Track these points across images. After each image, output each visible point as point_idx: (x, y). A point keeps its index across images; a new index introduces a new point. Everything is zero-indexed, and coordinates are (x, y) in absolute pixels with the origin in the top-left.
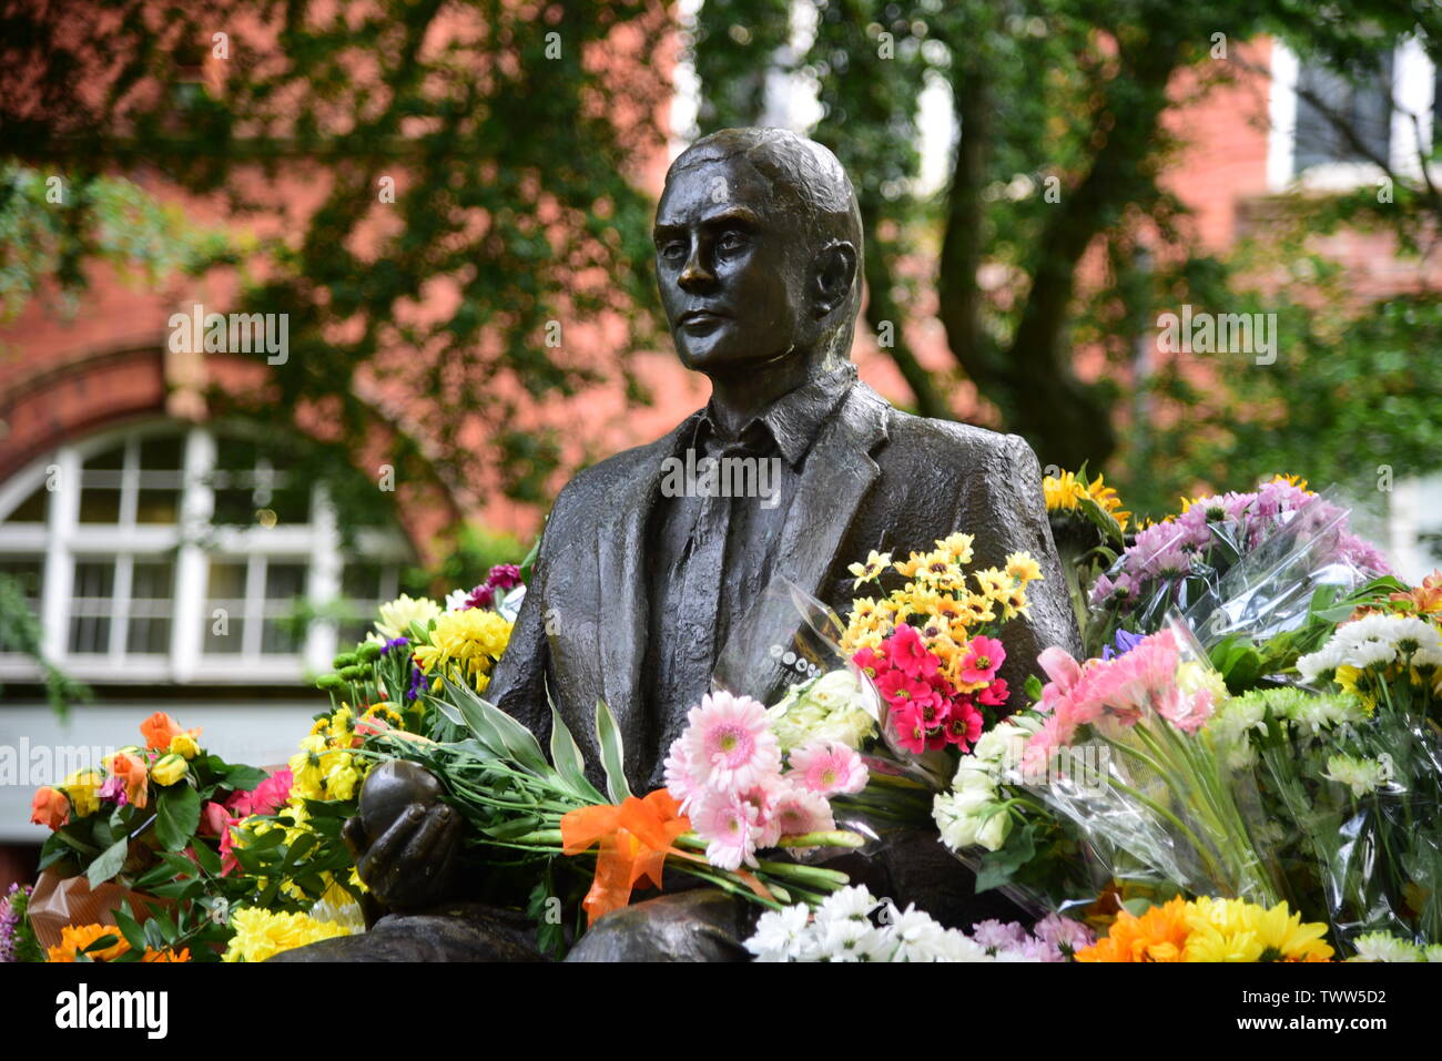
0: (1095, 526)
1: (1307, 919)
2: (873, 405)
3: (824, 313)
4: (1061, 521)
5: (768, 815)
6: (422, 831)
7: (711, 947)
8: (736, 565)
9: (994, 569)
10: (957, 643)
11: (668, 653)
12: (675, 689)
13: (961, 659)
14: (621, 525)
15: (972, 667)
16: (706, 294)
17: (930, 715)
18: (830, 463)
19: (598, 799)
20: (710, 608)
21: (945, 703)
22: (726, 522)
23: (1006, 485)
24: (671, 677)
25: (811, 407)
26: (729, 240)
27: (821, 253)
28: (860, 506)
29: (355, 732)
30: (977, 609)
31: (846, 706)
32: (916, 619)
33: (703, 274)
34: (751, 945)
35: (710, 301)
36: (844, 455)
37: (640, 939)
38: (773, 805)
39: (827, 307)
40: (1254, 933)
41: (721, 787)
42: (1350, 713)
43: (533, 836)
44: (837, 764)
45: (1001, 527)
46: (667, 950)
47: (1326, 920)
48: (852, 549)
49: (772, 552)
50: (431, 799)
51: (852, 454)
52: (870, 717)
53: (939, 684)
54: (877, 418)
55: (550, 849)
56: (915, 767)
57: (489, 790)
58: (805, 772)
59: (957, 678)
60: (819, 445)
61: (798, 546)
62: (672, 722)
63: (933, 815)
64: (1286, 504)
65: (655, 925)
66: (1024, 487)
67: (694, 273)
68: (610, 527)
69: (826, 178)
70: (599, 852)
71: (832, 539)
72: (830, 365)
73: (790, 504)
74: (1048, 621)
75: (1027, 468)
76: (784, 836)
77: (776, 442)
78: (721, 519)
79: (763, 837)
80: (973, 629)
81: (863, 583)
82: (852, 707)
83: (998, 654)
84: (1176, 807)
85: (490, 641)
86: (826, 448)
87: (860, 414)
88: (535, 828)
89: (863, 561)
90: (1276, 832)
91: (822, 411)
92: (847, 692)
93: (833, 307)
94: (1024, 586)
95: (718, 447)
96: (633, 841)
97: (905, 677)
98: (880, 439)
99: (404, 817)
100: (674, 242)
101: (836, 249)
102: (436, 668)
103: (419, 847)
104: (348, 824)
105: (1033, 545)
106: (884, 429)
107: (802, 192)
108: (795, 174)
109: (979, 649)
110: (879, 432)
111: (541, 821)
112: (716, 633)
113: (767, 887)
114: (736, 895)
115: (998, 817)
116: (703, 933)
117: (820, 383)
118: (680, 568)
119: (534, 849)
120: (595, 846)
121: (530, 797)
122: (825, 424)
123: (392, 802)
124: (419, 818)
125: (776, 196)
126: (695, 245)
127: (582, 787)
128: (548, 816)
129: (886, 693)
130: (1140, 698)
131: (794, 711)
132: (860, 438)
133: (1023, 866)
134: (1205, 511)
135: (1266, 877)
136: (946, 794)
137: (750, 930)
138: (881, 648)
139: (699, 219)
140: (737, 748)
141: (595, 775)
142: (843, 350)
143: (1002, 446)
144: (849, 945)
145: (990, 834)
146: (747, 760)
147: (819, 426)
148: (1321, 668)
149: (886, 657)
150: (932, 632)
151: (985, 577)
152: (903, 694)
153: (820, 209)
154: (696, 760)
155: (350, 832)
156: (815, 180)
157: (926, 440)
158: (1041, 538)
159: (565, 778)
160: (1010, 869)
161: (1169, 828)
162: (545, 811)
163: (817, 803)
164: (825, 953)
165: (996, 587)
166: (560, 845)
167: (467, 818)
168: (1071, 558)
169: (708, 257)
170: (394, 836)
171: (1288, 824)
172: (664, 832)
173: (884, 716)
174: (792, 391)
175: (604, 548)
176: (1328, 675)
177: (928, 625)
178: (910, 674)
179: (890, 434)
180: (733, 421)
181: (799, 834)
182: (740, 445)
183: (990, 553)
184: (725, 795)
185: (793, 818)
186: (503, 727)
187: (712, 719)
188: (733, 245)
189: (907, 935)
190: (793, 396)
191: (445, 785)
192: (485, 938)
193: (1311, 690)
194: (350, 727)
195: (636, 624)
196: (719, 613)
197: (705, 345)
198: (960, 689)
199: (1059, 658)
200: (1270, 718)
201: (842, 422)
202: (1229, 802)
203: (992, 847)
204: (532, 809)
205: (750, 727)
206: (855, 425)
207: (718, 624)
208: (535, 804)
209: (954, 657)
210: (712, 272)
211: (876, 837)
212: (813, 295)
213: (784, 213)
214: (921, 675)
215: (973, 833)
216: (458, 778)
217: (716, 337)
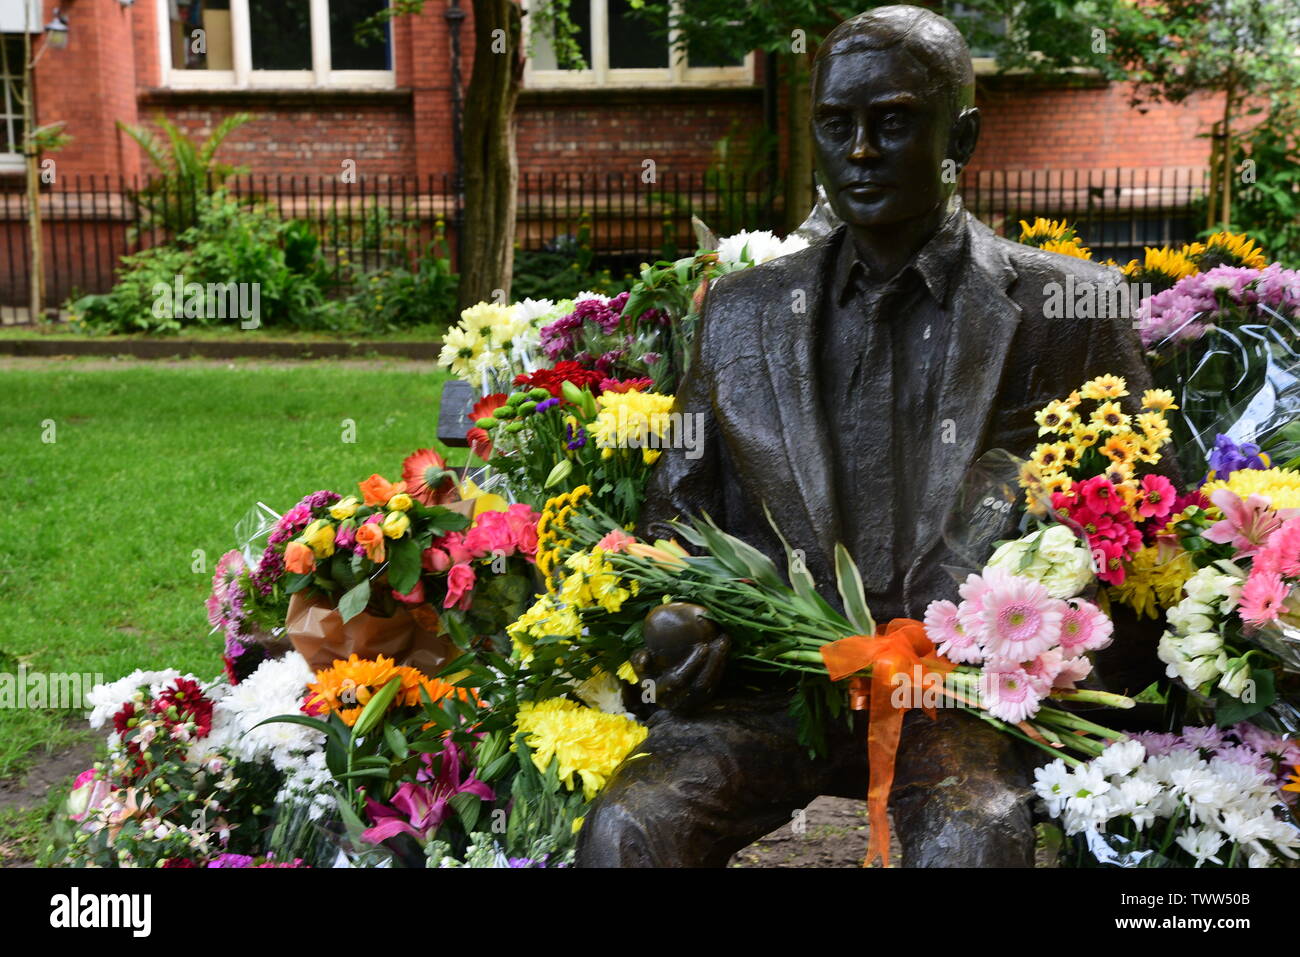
14: (791, 350)
16: (871, 168)
18: (977, 306)
19: (841, 623)
22: (890, 355)
25: (947, 250)
26: (891, 121)
27: (957, 122)
28: (1011, 346)
30: (1145, 451)
31: (1072, 562)
33: (873, 152)
35: (877, 173)
36: (987, 296)
38: (1050, 672)
41: (1012, 656)
43: (793, 654)
44: (1081, 618)
48: (1006, 382)
51: (994, 295)
53: (1120, 517)
55: (811, 669)
57: (748, 613)
59: (1132, 511)
60: (962, 287)
67: (866, 151)
73: (944, 341)
76: (1053, 690)
77: (927, 286)
78: (886, 354)
83: (1168, 491)
87: (985, 252)
88: (793, 648)
91: (954, 252)
95: (870, 286)
97: (1092, 513)
98: (1010, 278)
99: (692, 654)
100: (835, 119)
101: (968, 116)
106: (1010, 268)
109: (1150, 486)
110: (1007, 272)
111: (797, 643)
113: (1039, 730)
114: (1004, 733)
115: (1239, 670)
117: (948, 226)
118: (850, 393)
119: (797, 667)
121: (784, 622)
122: (960, 264)
125: (930, 80)
126: (860, 131)
128: (804, 640)
131: (1028, 567)
132: (994, 279)
136: (1168, 633)
138: (1071, 490)
139: (865, 102)
146: (1035, 634)
147: (955, 266)
150: (1117, 479)
151: (1144, 420)
153: (959, 84)
159: (805, 601)
162: (801, 634)
165: (1156, 429)
166: (820, 665)
169: (872, 138)
177: (1110, 470)
178: (1099, 512)
179: (1017, 273)
182: (894, 287)
186: (749, 557)
188: (896, 125)
190: (932, 242)
196: (894, 436)
197: (872, 211)
198: (1137, 520)
201: (974, 263)
203: (1235, 694)
204: (789, 632)
206: (986, 266)
208: (790, 628)
209: (1129, 494)
210: (879, 149)
213: (937, 94)
214: (1105, 512)
217: (880, 205)
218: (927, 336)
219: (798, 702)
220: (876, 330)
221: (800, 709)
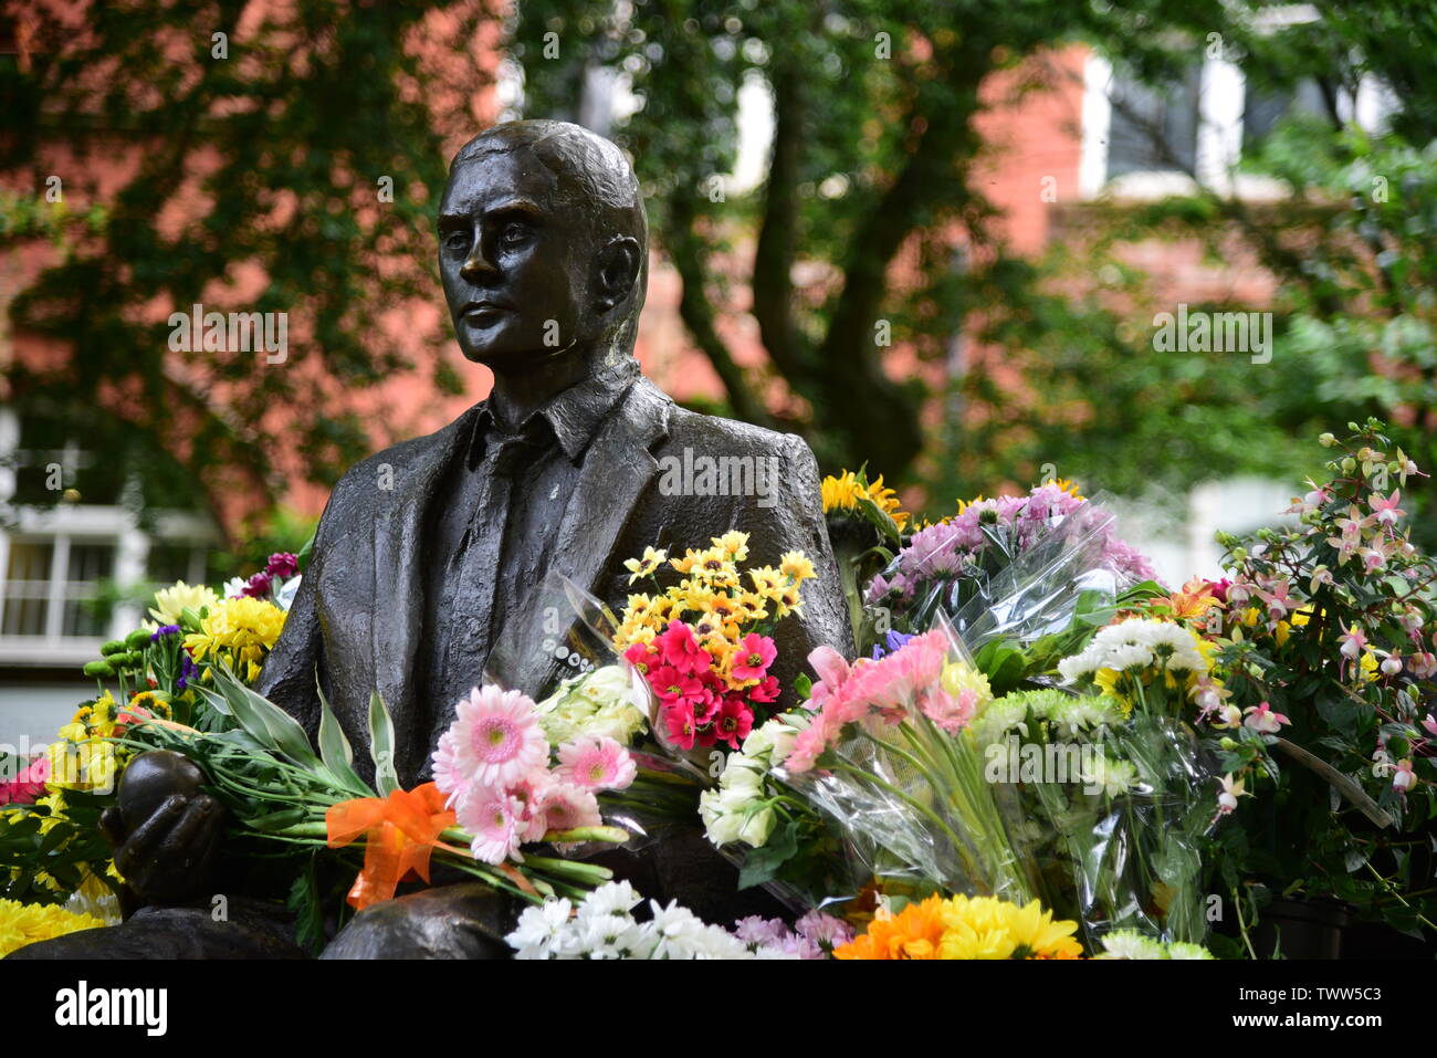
0: (873, 526)
1: (1059, 916)
2: (655, 401)
3: (608, 308)
4: (840, 520)
5: (533, 809)
6: (183, 822)
7: (472, 942)
8: (512, 558)
9: (768, 567)
10: (730, 640)
11: (443, 645)
12: (448, 682)
13: (733, 656)
14: (399, 516)
15: (745, 664)
16: (488, 287)
17: (700, 712)
18: (610, 458)
19: (365, 792)
20: (485, 599)
21: (716, 700)
22: (504, 515)
23: (784, 484)
24: (445, 671)
25: (592, 402)
26: (512, 232)
27: (605, 248)
28: (639, 501)
29: (118, 721)
30: (750, 607)
31: (617, 701)
32: (690, 616)
33: (486, 265)
34: (512, 939)
35: (493, 292)
36: (624, 451)
37: (398, 933)
38: (539, 800)
39: (610, 302)
40: (1007, 931)
41: (487, 782)
42: (1107, 714)
43: (298, 828)
44: (606, 759)
45: (777, 525)
46: (425, 945)
47: (1078, 919)
48: (630, 544)
49: (549, 546)
50: (193, 790)
51: (632, 450)
52: (640, 713)
53: (711, 681)
54: (659, 413)
55: (315, 841)
56: (684, 763)
57: (254, 781)
58: (574, 767)
59: (729, 675)
60: (599, 440)
61: (576, 540)
62: (443, 715)
63: (700, 811)
64: (1056, 509)
65: (414, 919)
66: (801, 487)
67: (476, 264)
68: (387, 518)
69: (612, 173)
70: (368, 845)
71: (609, 535)
72: (613, 360)
73: (569, 499)
74: (821, 620)
75: (805, 467)
76: (549, 831)
77: (555, 436)
78: (499, 512)
79: (528, 831)
80: (746, 626)
81: (638, 579)
82: (622, 703)
83: (770, 652)
84: (938, 806)
85: (263, 631)
86: (605, 443)
87: (641, 410)
88: (300, 820)
89: (639, 557)
90: (1033, 831)
91: (602, 406)
92: (619, 687)
93: (616, 303)
94: (798, 584)
95: (499, 439)
96: (399, 834)
97: (677, 673)
98: (660, 435)
99: (164, 806)
100: (457, 233)
101: (620, 245)
102: (207, 657)
103: (179, 838)
104: (105, 813)
105: (809, 544)
106: (665, 425)
107: (587, 186)
108: (580, 168)
109: (751, 647)
110: (659, 428)
111: (306, 813)
112: (490, 626)
113: (532, 882)
114: (498, 889)
115: (762, 813)
116: (463, 927)
117: (601, 378)
118: (457, 561)
119: (297, 841)
120: (362, 839)
121: (296, 789)
122: (606, 419)
123: (152, 793)
124: (179, 809)
125: (560, 190)
126: (478, 237)
127: (349, 780)
128: (313, 809)
129: (658, 689)
130: (905, 698)
131: (564, 706)
132: (640, 433)
133: (785, 863)
134: (978, 514)
135: (1023, 875)
136: (713, 790)
137: (513, 925)
138: (652, 644)
139: (483, 209)
140: (504, 744)
141: (364, 767)
142: (626, 345)
143: (781, 445)
144: (610, 941)
145: (754, 831)
146: (514, 755)
147: (601, 421)
148: (1081, 669)
149: (659, 653)
150: (705, 629)
151: (758, 575)
152: (674, 690)
153: (605, 204)
154: (462, 754)
155: (107, 822)
156: (600, 175)
157: (706, 437)
158: (817, 537)
159: (333, 770)
160: (772, 866)
161: (930, 826)
162: (311, 803)
163: (584, 799)
164: (585, 948)
165: (769, 585)
166: (324, 837)
167: (231, 808)
168: (849, 558)
169: (491, 249)
170: (152, 826)
171: (1045, 823)
172: (430, 825)
173: (654, 713)
174: (574, 385)
175: (381, 538)
176: (1088, 678)
177: (701, 622)
178: (683, 670)
179: (671, 430)
180: (513, 414)
181: (566, 829)
182: (520, 438)
183: (765, 551)
184: (491, 789)
185: (559, 813)
186: (270, 717)
187: (481, 711)
188: (517, 237)
189: (668, 931)
190: (574, 390)
191: (208, 775)
192: (244, 931)
193: (1071, 692)
194: (112, 715)
195: (410, 616)
196: (494, 606)
197: (489, 336)
198: (731, 686)
199: (828, 657)
200: (1032, 719)
201: (623, 418)
202: (989, 801)
203: (756, 844)
204: (297, 801)
205: (519, 721)
206: (635, 420)
207: (493, 616)
208: (300, 796)
209: (726, 654)
210: (496, 265)
211: (643, 832)
212: (597, 290)
213: (568, 206)
214: (693, 671)
215: (738, 829)
216: (223, 769)
217: (497, 329)
218: (553, 497)
219: (301, 888)
220: (492, 483)
221: (303, 900)
